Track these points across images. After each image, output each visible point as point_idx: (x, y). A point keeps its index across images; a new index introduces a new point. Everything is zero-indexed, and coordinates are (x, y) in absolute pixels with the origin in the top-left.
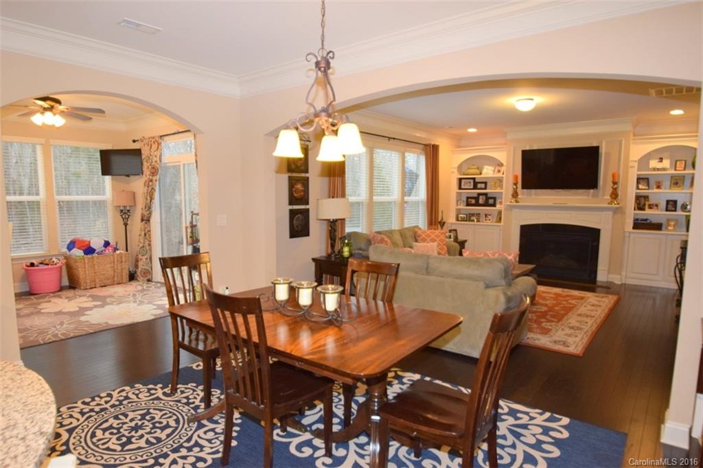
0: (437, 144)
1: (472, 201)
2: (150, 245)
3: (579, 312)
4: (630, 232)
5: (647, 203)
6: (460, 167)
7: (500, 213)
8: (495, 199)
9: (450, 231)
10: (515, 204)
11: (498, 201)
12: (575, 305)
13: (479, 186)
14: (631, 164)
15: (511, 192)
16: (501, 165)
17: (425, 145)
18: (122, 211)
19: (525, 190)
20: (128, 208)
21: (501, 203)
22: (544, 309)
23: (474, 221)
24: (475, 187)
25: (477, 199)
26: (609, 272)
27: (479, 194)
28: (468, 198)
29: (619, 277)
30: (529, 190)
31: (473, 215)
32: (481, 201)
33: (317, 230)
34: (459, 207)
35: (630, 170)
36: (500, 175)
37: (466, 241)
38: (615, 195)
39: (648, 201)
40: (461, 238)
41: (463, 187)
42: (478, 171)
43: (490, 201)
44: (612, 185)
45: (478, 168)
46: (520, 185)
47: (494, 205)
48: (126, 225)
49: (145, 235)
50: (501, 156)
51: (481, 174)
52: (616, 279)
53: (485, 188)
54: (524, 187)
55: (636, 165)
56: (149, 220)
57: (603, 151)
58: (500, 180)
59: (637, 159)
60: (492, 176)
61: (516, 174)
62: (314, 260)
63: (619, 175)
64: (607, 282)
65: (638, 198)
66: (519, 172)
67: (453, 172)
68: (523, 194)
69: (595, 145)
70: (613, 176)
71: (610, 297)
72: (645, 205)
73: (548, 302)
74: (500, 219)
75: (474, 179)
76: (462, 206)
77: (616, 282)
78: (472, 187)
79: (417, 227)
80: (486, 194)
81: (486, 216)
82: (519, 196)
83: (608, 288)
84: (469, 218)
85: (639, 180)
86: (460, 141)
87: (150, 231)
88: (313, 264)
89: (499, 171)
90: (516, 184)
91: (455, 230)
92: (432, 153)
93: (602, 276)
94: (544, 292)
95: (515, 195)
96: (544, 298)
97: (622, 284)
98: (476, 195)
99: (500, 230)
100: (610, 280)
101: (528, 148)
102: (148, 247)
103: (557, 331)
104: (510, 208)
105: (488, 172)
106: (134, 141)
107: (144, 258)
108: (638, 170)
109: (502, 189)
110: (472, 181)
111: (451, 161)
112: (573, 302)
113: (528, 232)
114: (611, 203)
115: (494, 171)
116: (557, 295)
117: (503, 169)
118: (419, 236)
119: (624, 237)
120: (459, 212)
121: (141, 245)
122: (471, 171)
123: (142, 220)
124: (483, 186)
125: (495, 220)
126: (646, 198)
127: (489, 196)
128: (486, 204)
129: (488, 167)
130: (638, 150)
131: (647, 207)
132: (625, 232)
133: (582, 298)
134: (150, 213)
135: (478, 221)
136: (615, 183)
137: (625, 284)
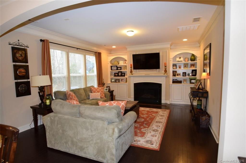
0: (100, 52)
1: (116, 75)
3: (156, 120)
4: (172, 85)
5: (176, 74)
6: (111, 61)
7: (127, 79)
8: (124, 73)
9: (107, 87)
10: (131, 75)
11: (126, 74)
12: (155, 116)
13: (119, 69)
14: (170, 59)
15: (130, 71)
16: (126, 61)
17: (95, 52)
19: (135, 70)
21: (127, 75)
22: (143, 120)
23: (117, 82)
24: (117, 69)
25: (118, 74)
26: (166, 100)
27: (119, 72)
28: (115, 73)
29: (169, 101)
30: (136, 70)
31: (117, 80)
32: (120, 75)
33: (35, 92)
34: (112, 77)
35: (170, 61)
36: (126, 64)
37: (113, 91)
38: (166, 71)
39: (177, 73)
40: (111, 89)
41: (113, 69)
42: (118, 63)
43: (123, 74)
44: (164, 67)
45: (118, 62)
46: (133, 68)
47: (124, 76)
50: (125, 57)
51: (119, 64)
52: (168, 102)
53: (121, 70)
54: (134, 69)
55: (172, 60)
57: (161, 55)
58: (126, 66)
59: (172, 58)
60: (123, 65)
61: (131, 64)
62: (31, 107)
63: (166, 64)
64: (165, 103)
65: (173, 72)
66: (132, 63)
67: (108, 64)
68: (134, 71)
69: (158, 52)
70: (165, 64)
71: (167, 110)
73: (144, 116)
74: (127, 81)
75: (117, 66)
76: (113, 77)
77: (168, 103)
78: (116, 69)
79: (93, 87)
80: (121, 72)
81: (122, 80)
82: (133, 72)
84: (115, 81)
85: (173, 65)
88: (32, 109)
89: (125, 63)
90: (131, 68)
91: (109, 87)
92: (98, 56)
93: (163, 101)
94: (143, 111)
95: (131, 72)
96: (143, 114)
97: (170, 104)
98: (118, 72)
99: (127, 85)
100: (166, 103)
101: (135, 54)
104: (130, 77)
105: (121, 63)
108: (173, 62)
109: (127, 70)
110: (116, 67)
111: (106, 59)
112: (154, 115)
113: (137, 86)
114: (165, 74)
115: (123, 63)
116: (148, 111)
117: (127, 62)
118: (93, 90)
119: (170, 86)
120: (112, 79)
122: (115, 63)
124: (120, 69)
125: (125, 82)
126: (176, 72)
127: (122, 72)
128: (121, 76)
130: (173, 54)
131: (176, 75)
132: (170, 84)
133: (157, 112)
135: (119, 82)
136: (165, 67)
137: (171, 104)
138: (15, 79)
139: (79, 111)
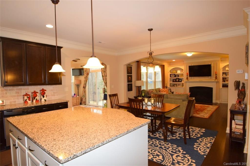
0: (164, 65)
1: (174, 81)
2: (85, 94)
3: (207, 110)
4: (221, 88)
5: (226, 80)
6: (170, 71)
7: (183, 84)
8: (181, 80)
9: (169, 89)
10: (187, 81)
11: (182, 80)
12: (206, 108)
13: (176, 76)
14: (220, 69)
15: (186, 78)
16: (183, 70)
17: (161, 65)
18: (77, 85)
19: (190, 77)
20: (79, 85)
21: (183, 81)
22: (198, 109)
23: (175, 86)
24: (175, 77)
25: (176, 80)
26: (216, 100)
27: (177, 79)
28: (173, 80)
29: (219, 101)
30: (191, 77)
31: (175, 85)
32: (177, 81)
33: (134, 88)
34: (171, 82)
35: (220, 71)
36: (182, 73)
37: (174, 92)
38: (216, 78)
39: (226, 79)
40: (172, 91)
41: (171, 77)
42: (176, 72)
43: (180, 80)
44: (215, 75)
45: (176, 71)
46: (188, 76)
47: (181, 82)
48: (78, 89)
49: (84, 92)
50: (183, 67)
51: (177, 73)
52: (218, 102)
53: (178, 77)
54: (190, 76)
55: (222, 69)
56: (85, 88)
57: (212, 65)
58: (183, 74)
59: (222, 68)
60: (180, 73)
61: (187, 72)
62: (134, 97)
63: (217, 73)
64: (216, 103)
65: (223, 78)
66: (188, 72)
67: (168, 72)
68: (190, 78)
69: (210, 64)
70: (216, 73)
71: (216, 106)
72: (225, 80)
73: (199, 108)
74: (183, 85)
75: (175, 74)
76: (172, 82)
77: (218, 103)
78: (174, 77)
79: (159, 88)
80: (178, 79)
81: (179, 85)
82: (189, 79)
83: (216, 104)
84: (174, 85)
85: (223, 73)
86: (170, 63)
87: (85, 91)
89: (182, 72)
90: (187, 75)
91: (170, 89)
92: (163, 67)
93: (214, 101)
94: (197, 105)
95: (187, 78)
96: (197, 107)
97: (220, 103)
98: (176, 79)
99: (183, 89)
100: (216, 102)
101: (190, 65)
102: (85, 95)
103: (201, 114)
104: (186, 82)
105: (179, 72)
106: (81, 66)
107: (84, 98)
108: (223, 71)
109: (183, 77)
110: (174, 75)
111: (168, 69)
112: (206, 107)
113: (191, 89)
114: (215, 80)
115: (181, 72)
116: (201, 106)
117: (183, 71)
118: (161, 91)
119: (220, 90)
120: (170, 84)
121: (83, 95)
122: (174, 72)
123: (83, 88)
124: (177, 76)
125: (181, 86)
126: (226, 78)
127: (179, 79)
128: (179, 81)
129: (179, 71)
130: (222, 65)
131: (226, 81)
132: (220, 88)
133: (208, 107)
134: (86, 86)
135: (176, 86)
136: (216, 75)
137: (221, 103)
138: (128, 82)
139: (167, 96)
